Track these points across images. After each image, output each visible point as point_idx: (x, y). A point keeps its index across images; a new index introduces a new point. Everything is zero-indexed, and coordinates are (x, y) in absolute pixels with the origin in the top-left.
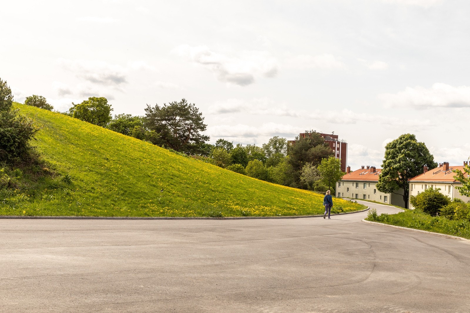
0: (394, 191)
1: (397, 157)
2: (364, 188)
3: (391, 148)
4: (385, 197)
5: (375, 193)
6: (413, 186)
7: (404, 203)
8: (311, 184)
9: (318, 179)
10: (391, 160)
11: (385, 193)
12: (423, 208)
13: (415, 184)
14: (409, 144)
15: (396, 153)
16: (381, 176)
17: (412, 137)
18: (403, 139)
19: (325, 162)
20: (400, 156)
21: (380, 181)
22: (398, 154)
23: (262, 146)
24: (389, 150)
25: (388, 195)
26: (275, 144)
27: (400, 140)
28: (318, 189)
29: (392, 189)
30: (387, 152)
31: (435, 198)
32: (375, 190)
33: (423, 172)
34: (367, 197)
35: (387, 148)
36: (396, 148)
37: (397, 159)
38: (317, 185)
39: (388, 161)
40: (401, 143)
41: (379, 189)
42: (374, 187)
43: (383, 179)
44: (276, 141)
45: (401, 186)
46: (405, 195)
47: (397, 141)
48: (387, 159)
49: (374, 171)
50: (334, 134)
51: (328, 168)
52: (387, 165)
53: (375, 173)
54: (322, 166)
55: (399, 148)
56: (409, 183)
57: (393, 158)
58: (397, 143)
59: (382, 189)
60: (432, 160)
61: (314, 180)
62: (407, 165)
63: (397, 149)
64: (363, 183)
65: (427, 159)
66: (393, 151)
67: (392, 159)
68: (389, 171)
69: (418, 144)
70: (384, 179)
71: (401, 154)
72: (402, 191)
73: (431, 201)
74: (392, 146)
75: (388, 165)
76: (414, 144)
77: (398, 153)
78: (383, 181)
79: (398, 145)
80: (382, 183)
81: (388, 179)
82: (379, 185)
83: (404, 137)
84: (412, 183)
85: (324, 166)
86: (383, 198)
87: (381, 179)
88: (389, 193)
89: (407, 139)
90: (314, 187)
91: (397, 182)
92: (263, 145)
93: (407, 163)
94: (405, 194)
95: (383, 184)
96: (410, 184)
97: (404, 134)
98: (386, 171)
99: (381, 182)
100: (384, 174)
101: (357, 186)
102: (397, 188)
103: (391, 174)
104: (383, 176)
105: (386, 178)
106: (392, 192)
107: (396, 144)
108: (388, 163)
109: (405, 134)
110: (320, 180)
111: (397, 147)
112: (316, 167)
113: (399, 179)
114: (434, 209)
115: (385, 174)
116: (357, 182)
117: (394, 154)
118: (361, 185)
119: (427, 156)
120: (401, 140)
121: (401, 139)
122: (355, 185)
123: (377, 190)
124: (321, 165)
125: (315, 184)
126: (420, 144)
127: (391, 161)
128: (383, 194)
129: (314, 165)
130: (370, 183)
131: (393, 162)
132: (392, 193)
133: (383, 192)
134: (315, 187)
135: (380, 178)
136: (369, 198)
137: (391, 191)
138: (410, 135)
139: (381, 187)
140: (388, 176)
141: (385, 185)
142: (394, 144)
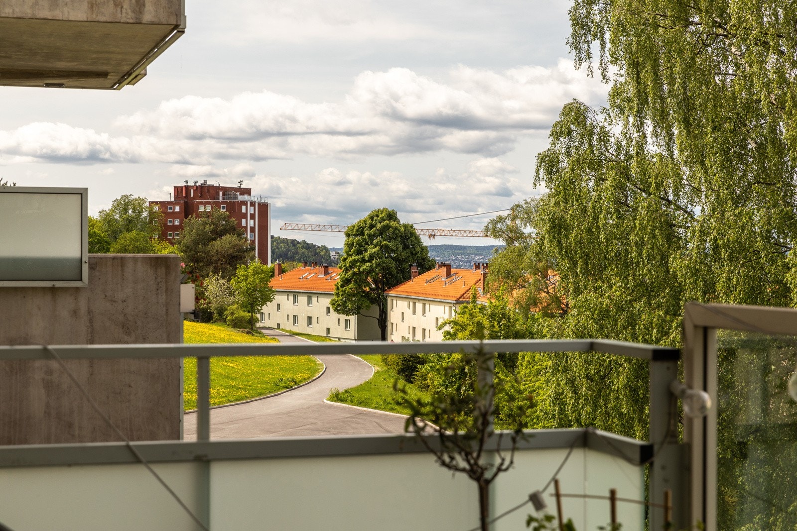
0: (361, 311)
1: (366, 250)
2: (309, 304)
3: (354, 235)
4: (347, 321)
5: (329, 314)
6: (395, 302)
7: (379, 331)
8: (221, 312)
9: (233, 303)
10: (354, 257)
11: (347, 315)
12: (396, 369)
13: (397, 299)
14: (387, 227)
15: (363, 244)
16: (339, 285)
17: (392, 216)
18: (375, 218)
19: (243, 273)
20: (372, 250)
21: (337, 294)
22: (367, 246)
23: (98, 215)
24: (351, 239)
25: (352, 319)
26: (126, 210)
27: (368, 223)
28: (233, 320)
29: (359, 308)
30: (349, 241)
31: (411, 357)
32: (328, 308)
33: (410, 278)
34: (314, 320)
35: (348, 235)
36: (364, 235)
37: (366, 255)
38: (232, 314)
39: (350, 259)
40: (372, 226)
41: (336, 310)
42: (326, 302)
43: (342, 291)
44: (126, 205)
45: (373, 301)
46: (381, 318)
47: (365, 221)
48: (349, 255)
49: (325, 273)
50: (242, 187)
51: (249, 283)
52: (348, 265)
53: (328, 277)
54: (238, 278)
55: (369, 236)
56: (386, 296)
57: (359, 252)
58: (366, 227)
59: (340, 308)
60: (426, 255)
61: (226, 305)
62: (384, 265)
63: (366, 237)
64: (307, 295)
65: (416, 253)
66: (359, 240)
67: (356, 255)
68: (353, 276)
69: (402, 229)
70: (345, 291)
71: (372, 246)
72: (375, 310)
73: (406, 361)
74: (357, 231)
75: (350, 266)
76: (396, 229)
77: (367, 244)
78: (342, 295)
79: (367, 230)
80: (340, 298)
81: (350, 290)
82: (337, 302)
83: (377, 216)
84: (392, 298)
85: (242, 278)
86: (343, 323)
87: (340, 290)
88: (353, 315)
89: (383, 220)
90: (226, 317)
91: (367, 295)
92: (100, 212)
93: (384, 263)
94: (381, 315)
95: (342, 300)
96: (389, 300)
97: (377, 210)
98: (347, 276)
99: (338, 297)
100: (344, 281)
101: (295, 301)
102: (367, 306)
103: (355, 281)
104: (342, 286)
105: (348, 289)
106: (358, 313)
107: (363, 229)
108: (351, 262)
109: (379, 210)
110: (236, 306)
111: (366, 233)
112: (229, 281)
113: (371, 289)
114: (410, 371)
115: (346, 282)
116: (295, 294)
117: (360, 247)
118: (303, 299)
119: (418, 249)
120: (372, 220)
121: (372, 218)
122: (291, 298)
123: (332, 310)
124: (236, 278)
125: (228, 312)
126: (405, 226)
127: (354, 259)
128: (343, 317)
129: (223, 277)
130: (319, 296)
131: (358, 259)
132: (359, 315)
133: (343, 314)
134: (228, 318)
135: (338, 289)
136: (318, 322)
137: (357, 311)
138: (389, 211)
139: (339, 305)
140: (350, 286)
141: (345, 302)
142: (359, 227)
